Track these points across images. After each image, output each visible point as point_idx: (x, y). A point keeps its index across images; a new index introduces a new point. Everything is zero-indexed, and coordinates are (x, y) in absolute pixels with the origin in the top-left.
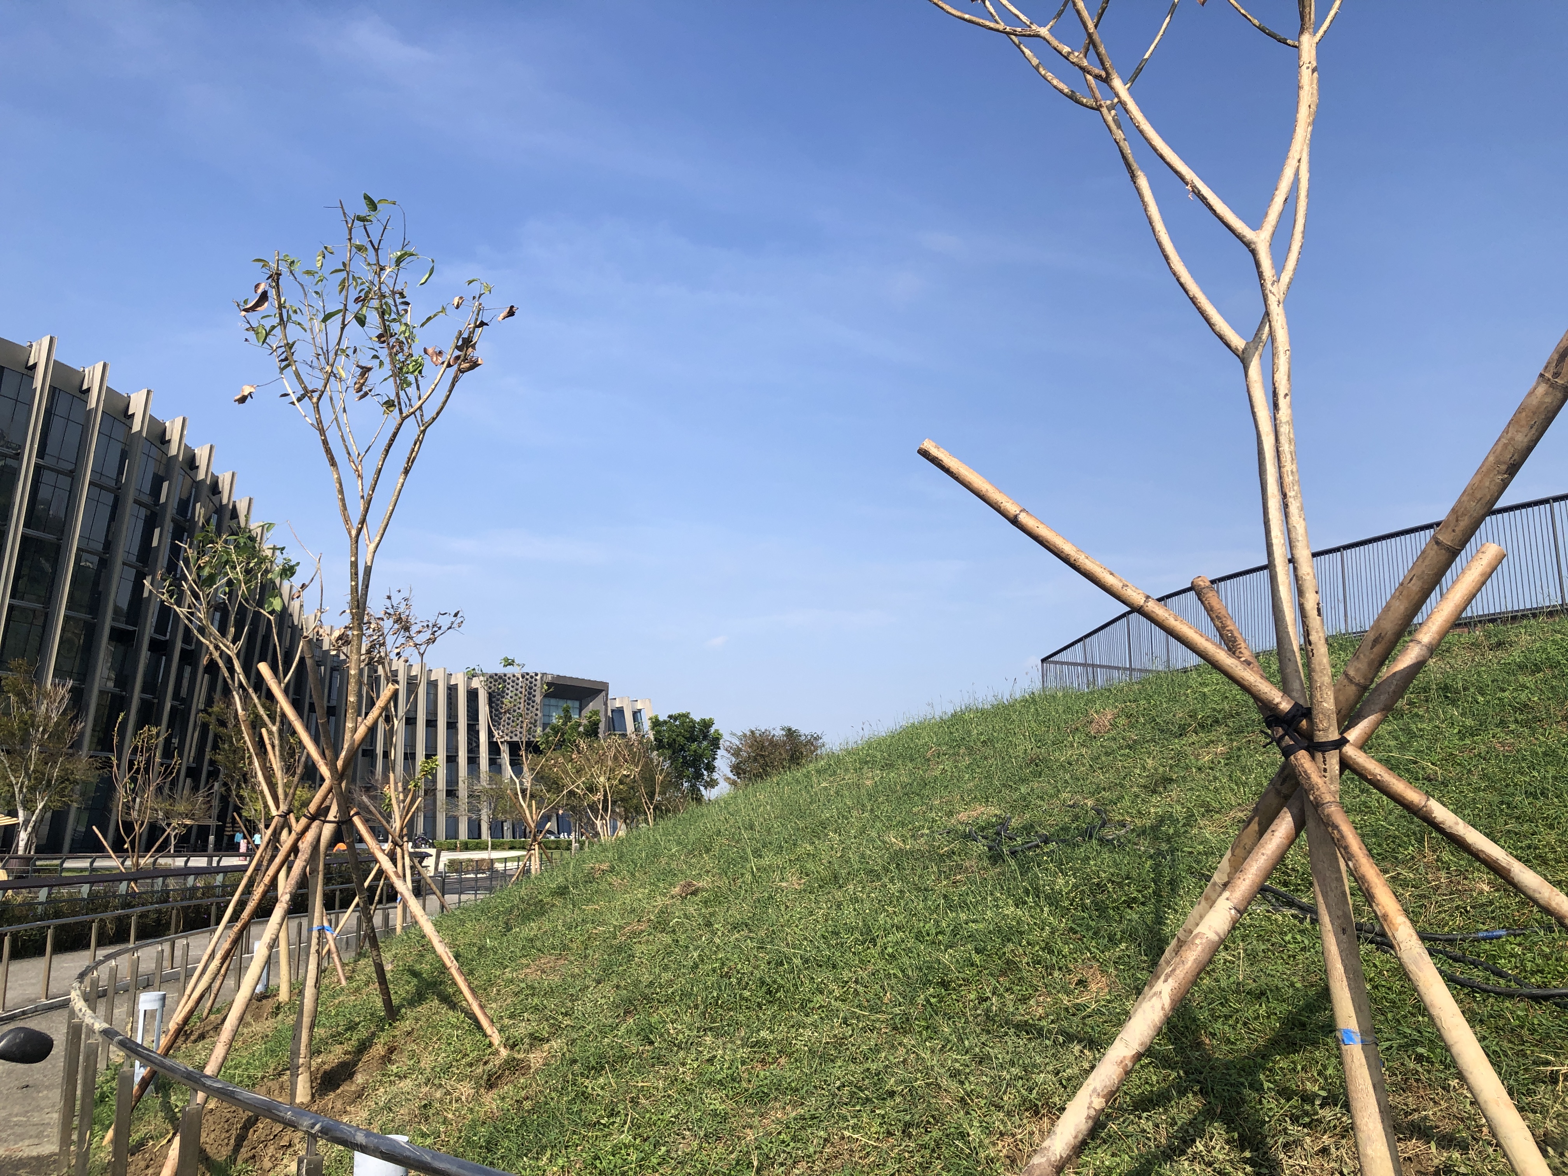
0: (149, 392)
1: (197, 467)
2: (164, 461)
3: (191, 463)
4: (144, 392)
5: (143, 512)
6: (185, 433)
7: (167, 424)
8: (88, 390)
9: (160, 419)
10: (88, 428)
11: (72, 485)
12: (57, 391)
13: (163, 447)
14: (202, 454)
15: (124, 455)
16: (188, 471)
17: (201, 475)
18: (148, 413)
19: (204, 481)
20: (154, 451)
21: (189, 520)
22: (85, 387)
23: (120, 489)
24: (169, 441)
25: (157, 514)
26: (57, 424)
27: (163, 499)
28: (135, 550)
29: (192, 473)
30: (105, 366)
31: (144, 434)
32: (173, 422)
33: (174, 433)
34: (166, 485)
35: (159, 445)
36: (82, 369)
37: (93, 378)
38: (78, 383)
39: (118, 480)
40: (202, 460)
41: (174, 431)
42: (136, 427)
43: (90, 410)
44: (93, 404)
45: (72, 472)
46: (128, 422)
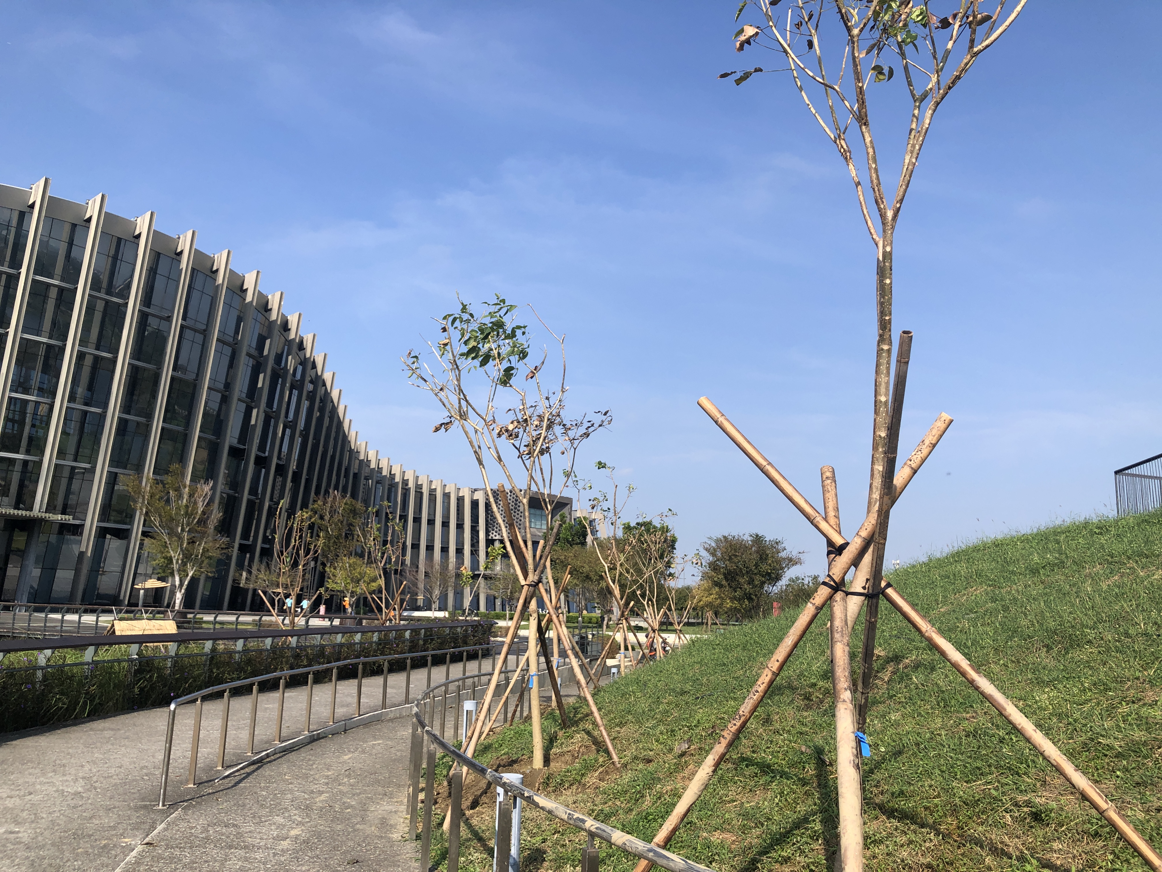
0: (258, 272)
1: (290, 330)
2: (266, 324)
3: (285, 327)
4: (255, 272)
5: (251, 362)
6: (282, 303)
7: (270, 297)
8: (217, 270)
9: (265, 293)
10: (217, 297)
11: (204, 339)
12: (196, 272)
13: (266, 314)
14: (293, 320)
15: (239, 320)
16: (283, 332)
17: (292, 336)
18: (258, 288)
19: (294, 339)
20: (260, 318)
21: (282, 369)
22: (215, 268)
23: (236, 344)
24: (271, 310)
25: (261, 364)
26: (195, 294)
27: (266, 352)
28: (245, 390)
29: (285, 334)
30: (229, 252)
31: (254, 304)
32: (273, 296)
33: (274, 303)
34: (268, 342)
35: (264, 313)
36: (212, 256)
37: (220, 261)
38: (210, 265)
39: (235, 336)
40: (293, 324)
41: (275, 302)
42: (249, 299)
43: (218, 285)
44: (220, 280)
45: (205, 330)
46: (242, 295)
